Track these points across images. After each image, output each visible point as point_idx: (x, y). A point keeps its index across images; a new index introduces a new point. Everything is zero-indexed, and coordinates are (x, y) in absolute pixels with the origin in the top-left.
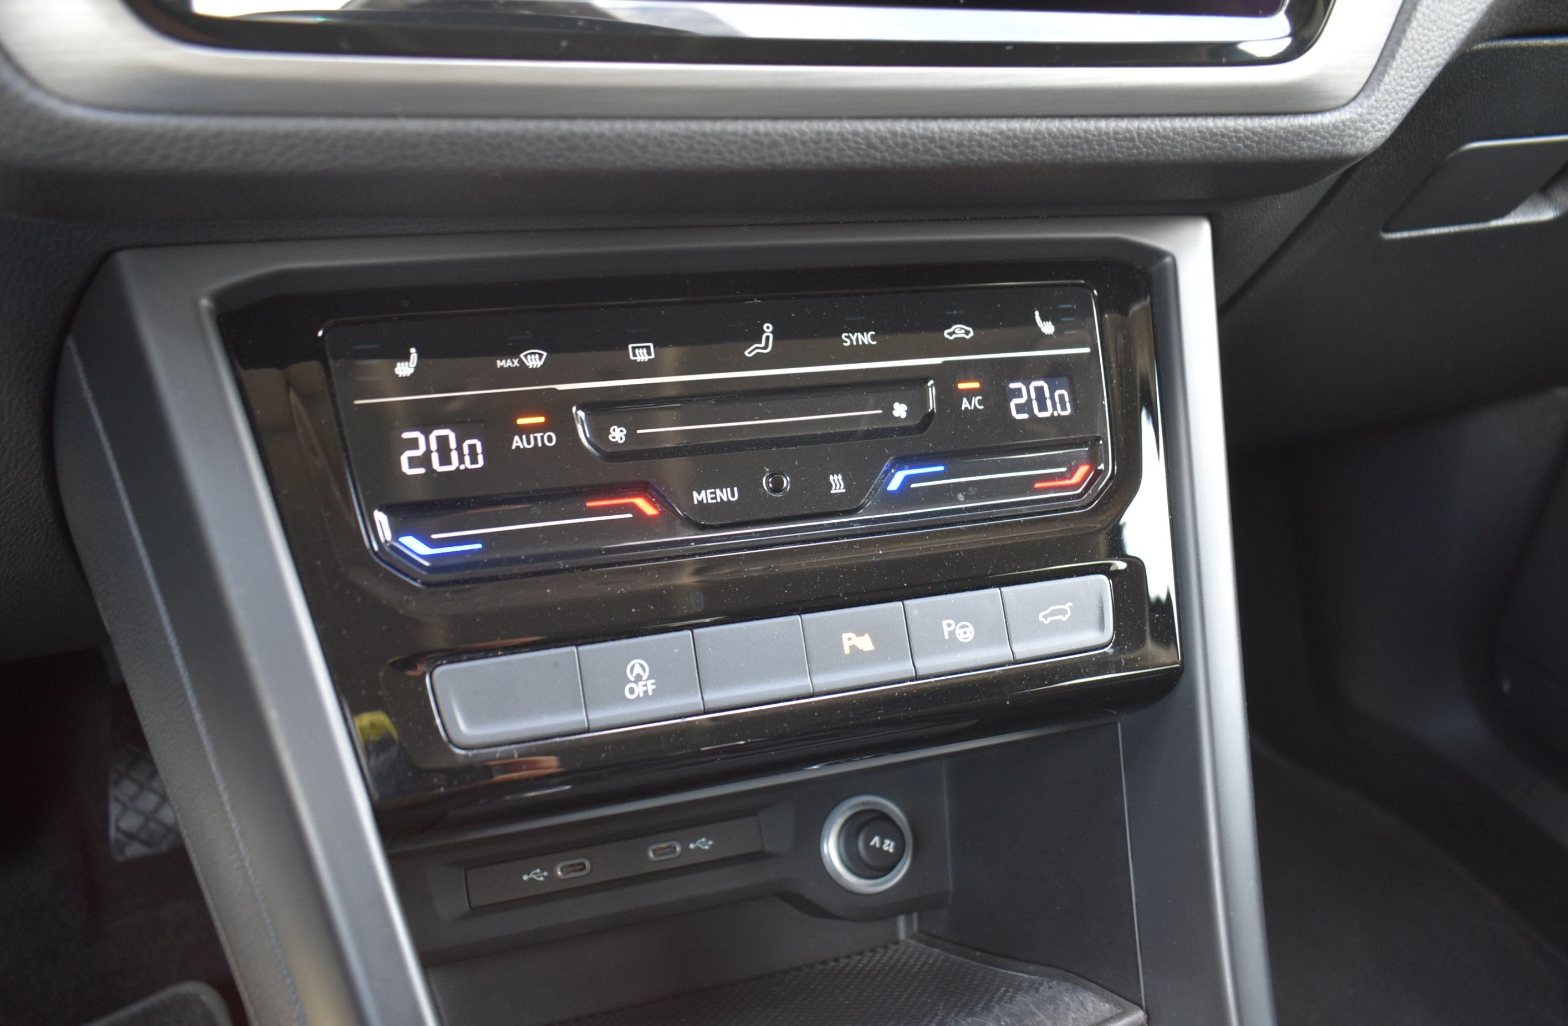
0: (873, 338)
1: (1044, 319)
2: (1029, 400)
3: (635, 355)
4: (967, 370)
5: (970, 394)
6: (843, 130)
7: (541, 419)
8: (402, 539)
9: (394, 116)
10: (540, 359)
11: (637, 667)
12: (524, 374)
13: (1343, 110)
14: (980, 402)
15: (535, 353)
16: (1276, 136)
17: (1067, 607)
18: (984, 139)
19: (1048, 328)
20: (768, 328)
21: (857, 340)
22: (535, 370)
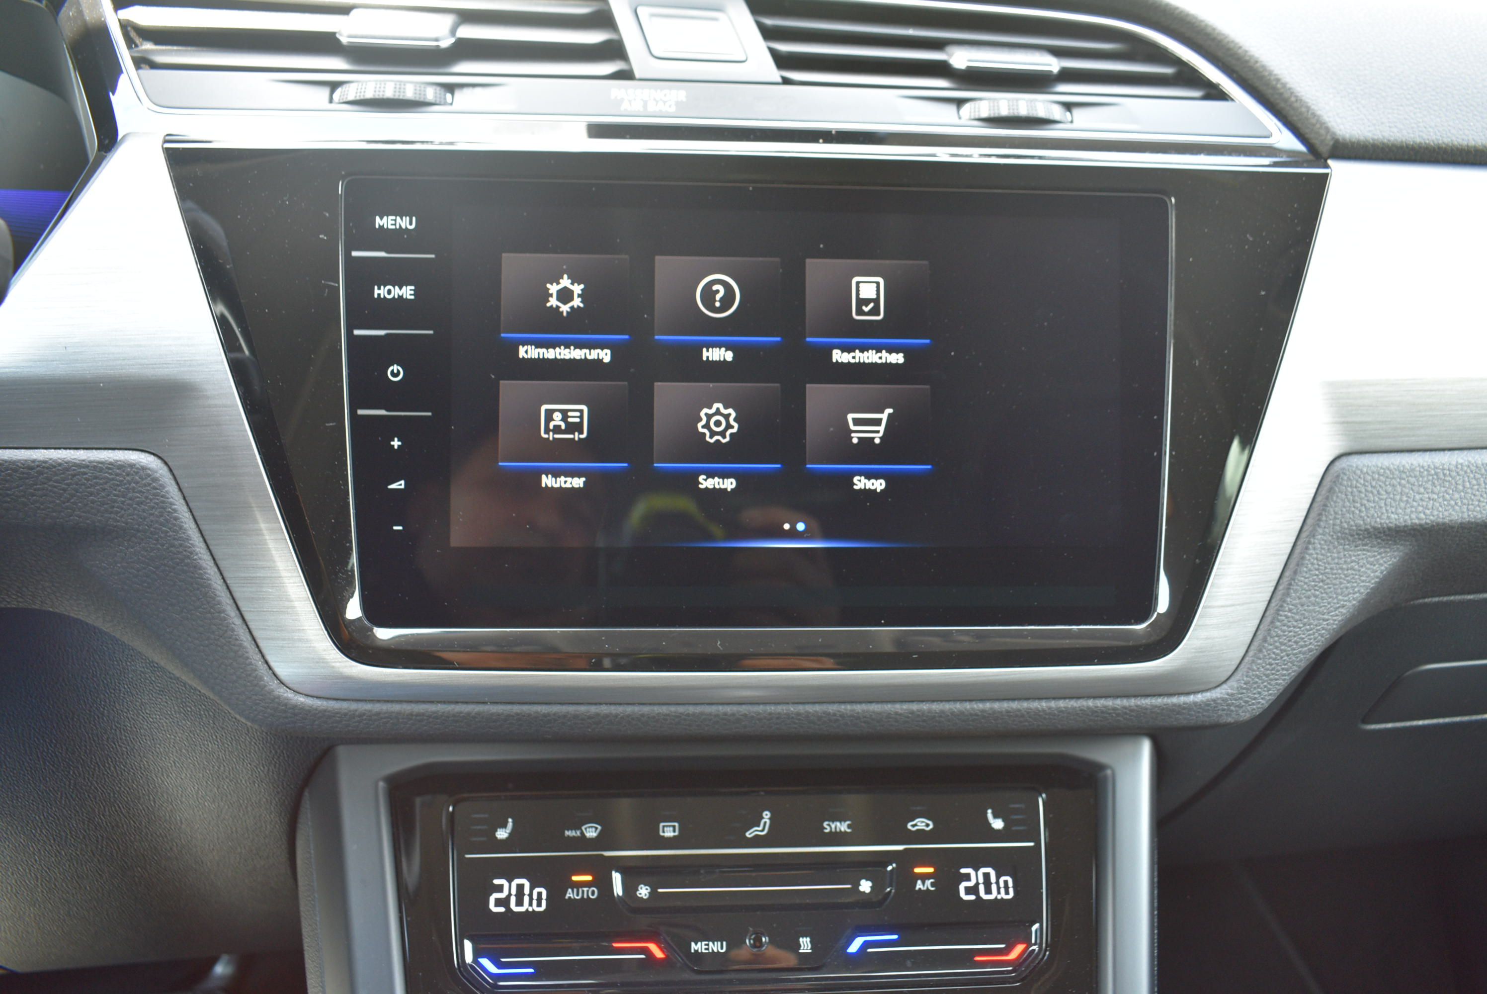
0: (849, 826)
1: (995, 816)
2: (977, 884)
3: (664, 832)
4: (924, 858)
5: (924, 877)
6: (789, 712)
7: (589, 878)
8: (481, 960)
9: (484, 703)
10: (596, 831)
12: (583, 842)
13: (1213, 691)
14: (932, 885)
15: (592, 827)
16: (1152, 712)
18: (898, 716)
19: (998, 824)
20: (767, 815)
21: (836, 828)
22: (591, 839)
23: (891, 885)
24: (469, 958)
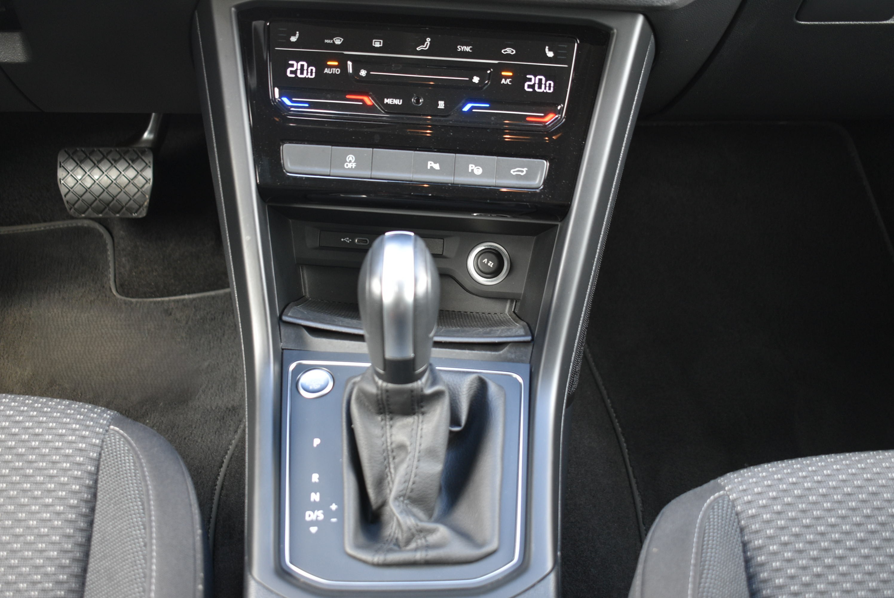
0: (471, 49)
1: (550, 50)
2: (535, 84)
3: (375, 44)
4: (507, 68)
5: (506, 77)
7: (336, 63)
8: (283, 98)
10: (340, 41)
11: (351, 158)
12: (333, 46)
14: (510, 82)
15: (339, 39)
17: (525, 170)
19: (550, 54)
20: (428, 40)
21: (464, 49)
22: (338, 45)
23: (489, 80)
24: (277, 96)
